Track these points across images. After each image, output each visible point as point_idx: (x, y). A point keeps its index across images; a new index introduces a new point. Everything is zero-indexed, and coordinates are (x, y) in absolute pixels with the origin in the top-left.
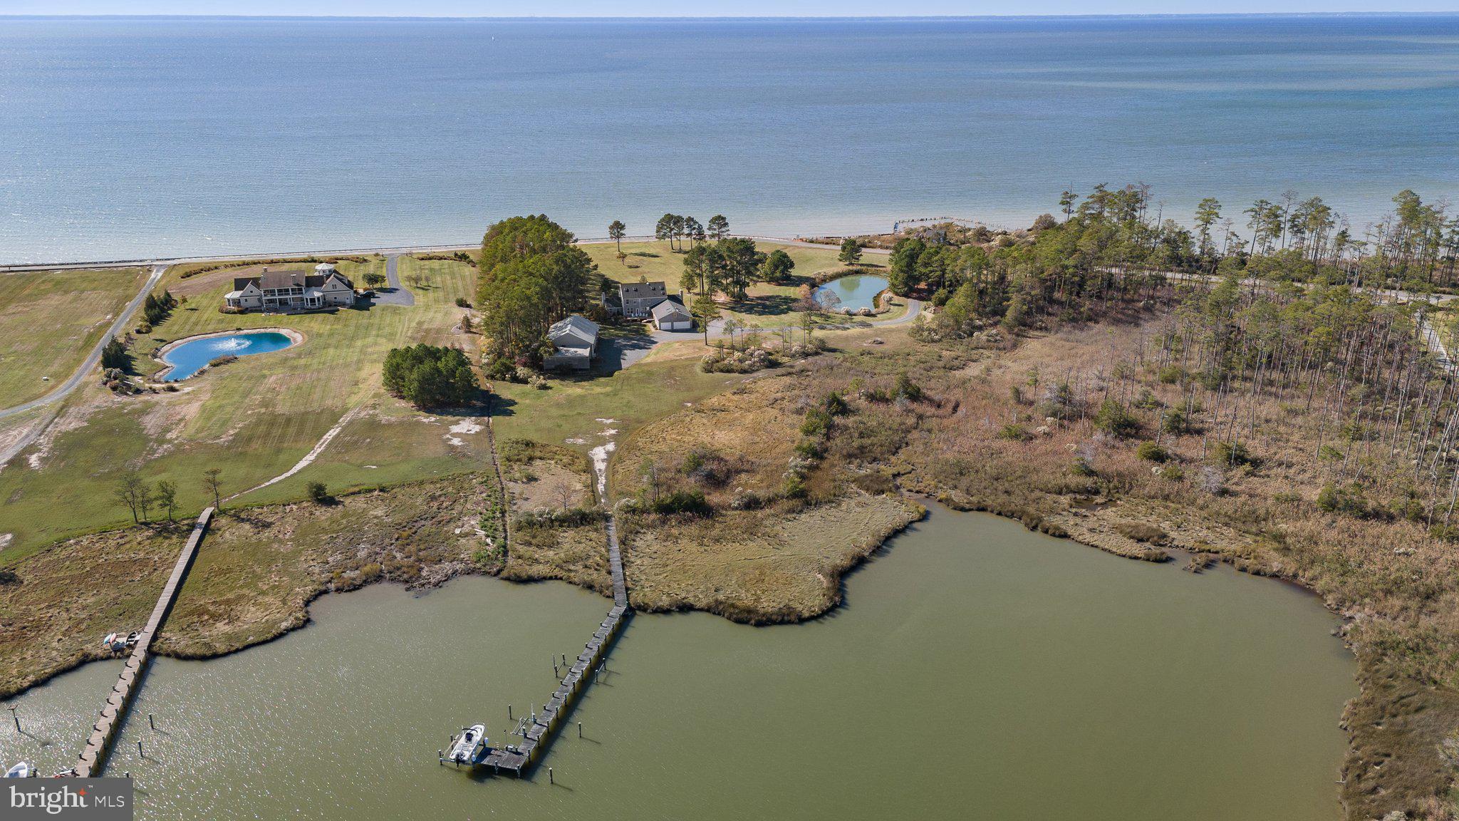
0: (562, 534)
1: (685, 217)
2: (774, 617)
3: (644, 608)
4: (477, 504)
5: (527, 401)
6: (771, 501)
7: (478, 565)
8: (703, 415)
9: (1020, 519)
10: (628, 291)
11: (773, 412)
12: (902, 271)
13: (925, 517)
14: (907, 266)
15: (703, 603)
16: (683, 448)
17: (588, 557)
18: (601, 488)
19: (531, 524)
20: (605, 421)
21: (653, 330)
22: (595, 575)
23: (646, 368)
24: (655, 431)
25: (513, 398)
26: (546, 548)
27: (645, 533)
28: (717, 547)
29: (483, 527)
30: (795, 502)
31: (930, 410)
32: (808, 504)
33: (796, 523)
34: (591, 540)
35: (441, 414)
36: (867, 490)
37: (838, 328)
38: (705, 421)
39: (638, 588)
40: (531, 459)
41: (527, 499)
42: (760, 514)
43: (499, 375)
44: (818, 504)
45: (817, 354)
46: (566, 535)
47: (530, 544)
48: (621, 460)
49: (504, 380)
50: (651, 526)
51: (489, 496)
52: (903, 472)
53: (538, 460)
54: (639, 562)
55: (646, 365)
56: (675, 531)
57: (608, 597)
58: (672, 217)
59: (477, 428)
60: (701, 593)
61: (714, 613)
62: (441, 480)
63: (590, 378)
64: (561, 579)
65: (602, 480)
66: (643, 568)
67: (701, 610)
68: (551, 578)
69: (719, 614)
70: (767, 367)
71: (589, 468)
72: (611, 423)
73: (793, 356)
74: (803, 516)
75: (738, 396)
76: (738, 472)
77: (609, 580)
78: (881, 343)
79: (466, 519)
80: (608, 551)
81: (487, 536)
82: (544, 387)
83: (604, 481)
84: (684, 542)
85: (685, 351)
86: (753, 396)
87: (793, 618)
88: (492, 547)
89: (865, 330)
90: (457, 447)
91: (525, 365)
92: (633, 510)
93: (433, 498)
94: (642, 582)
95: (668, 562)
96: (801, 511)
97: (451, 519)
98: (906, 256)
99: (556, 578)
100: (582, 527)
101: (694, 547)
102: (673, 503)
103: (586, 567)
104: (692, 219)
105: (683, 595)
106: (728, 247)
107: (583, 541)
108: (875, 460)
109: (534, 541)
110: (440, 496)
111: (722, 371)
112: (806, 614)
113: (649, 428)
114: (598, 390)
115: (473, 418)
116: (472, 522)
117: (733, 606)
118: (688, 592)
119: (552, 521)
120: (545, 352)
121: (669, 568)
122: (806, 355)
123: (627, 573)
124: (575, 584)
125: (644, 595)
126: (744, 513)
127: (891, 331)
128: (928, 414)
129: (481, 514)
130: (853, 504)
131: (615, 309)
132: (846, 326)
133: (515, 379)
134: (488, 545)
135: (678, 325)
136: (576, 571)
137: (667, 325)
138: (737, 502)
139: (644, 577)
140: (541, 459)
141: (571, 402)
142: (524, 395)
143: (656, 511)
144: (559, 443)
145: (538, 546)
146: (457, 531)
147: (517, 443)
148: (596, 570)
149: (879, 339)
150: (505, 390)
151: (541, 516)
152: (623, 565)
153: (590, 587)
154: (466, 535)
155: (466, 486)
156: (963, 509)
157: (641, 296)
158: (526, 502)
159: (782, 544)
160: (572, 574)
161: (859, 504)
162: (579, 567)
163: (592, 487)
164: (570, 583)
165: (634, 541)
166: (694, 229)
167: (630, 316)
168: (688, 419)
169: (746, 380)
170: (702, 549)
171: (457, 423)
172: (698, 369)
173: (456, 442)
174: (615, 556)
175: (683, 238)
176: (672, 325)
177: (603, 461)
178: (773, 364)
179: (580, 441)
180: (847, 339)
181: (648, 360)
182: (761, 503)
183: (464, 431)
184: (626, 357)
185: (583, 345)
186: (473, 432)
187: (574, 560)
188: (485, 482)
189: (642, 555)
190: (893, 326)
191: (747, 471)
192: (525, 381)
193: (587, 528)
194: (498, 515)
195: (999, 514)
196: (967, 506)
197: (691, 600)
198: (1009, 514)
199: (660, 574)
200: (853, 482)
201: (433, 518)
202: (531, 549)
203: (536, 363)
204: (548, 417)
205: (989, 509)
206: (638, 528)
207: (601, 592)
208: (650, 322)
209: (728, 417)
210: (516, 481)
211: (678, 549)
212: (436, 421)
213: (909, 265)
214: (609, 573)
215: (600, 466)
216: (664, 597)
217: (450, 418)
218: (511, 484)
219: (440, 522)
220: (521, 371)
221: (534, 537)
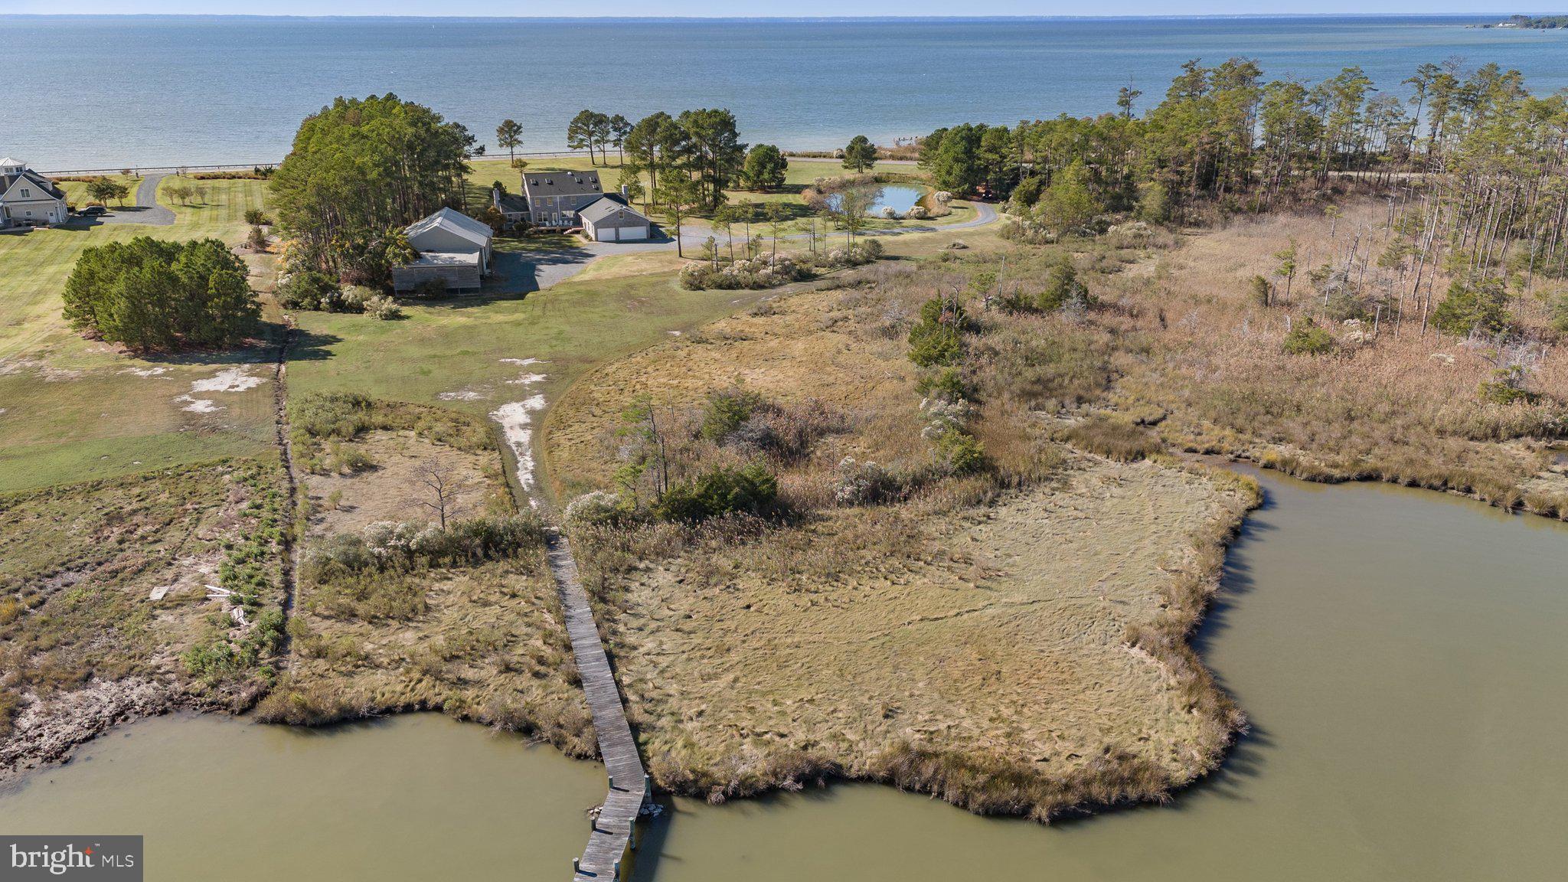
0: (436, 586)
1: (611, 115)
2: (1098, 791)
3: (697, 789)
4: (225, 525)
5: (361, 338)
6: (920, 482)
7: (197, 685)
8: (709, 347)
9: (1469, 490)
10: (536, 184)
11: (836, 340)
12: (957, 160)
13: (1264, 501)
14: (965, 153)
15: (869, 756)
16: (688, 399)
17: (512, 640)
18: (525, 477)
19: (354, 564)
20: (519, 362)
21: (585, 241)
22: (536, 693)
23: (582, 288)
24: (622, 374)
25: (331, 333)
26: (394, 624)
27: (648, 570)
28: (840, 593)
29: (230, 579)
30: (971, 484)
31: (1126, 323)
32: (1004, 485)
33: (997, 527)
34: (514, 596)
35: (181, 362)
36: (1108, 453)
37: (885, 234)
38: (717, 355)
39: (665, 722)
40: (362, 430)
41: (350, 509)
42: (905, 512)
43: (307, 300)
44: (1025, 484)
45: (868, 262)
46: (447, 585)
47: (351, 615)
48: (562, 424)
49: (317, 308)
50: (662, 553)
51: (259, 507)
52: (1151, 419)
53: (379, 432)
54: (650, 645)
55: (581, 283)
56: (722, 562)
57: (582, 757)
58: (592, 115)
59: (253, 382)
60: (849, 723)
61: (909, 789)
62: (146, 479)
63: (485, 302)
64: (438, 709)
65: (526, 463)
66: (664, 661)
67: (867, 780)
68: (408, 709)
69: (925, 791)
70: (796, 280)
71: (494, 440)
72: (530, 365)
73: (832, 266)
74: (1003, 511)
75: (763, 318)
76: (822, 433)
77: (579, 705)
78: (964, 247)
79: (187, 561)
80: (564, 620)
81: (237, 602)
82: (394, 316)
83: (530, 465)
84: (751, 584)
85: (644, 265)
86: (789, 318)
87: (1153, 790)
88: (248, 628)
89: (928, 234)
90: (202, 415)
91: (358, 282)
92: (615, 518)
93: (114, 518)
94: (673, 703)
95: (729, 640)
96: (992, 503)
97: (149, 564)
98: (962, 138)
99: (423, 707)
100: (489, 565)
101: (779, 596)
102: (706, 495)
103: (508, 669)
104: (622, 119)
105: (801, 736)
106: (696, 122)
107: (493, 598)
108: (1080, 400)
109: (361, 608)
110: (134, 512)
111: (720, 287)
112: (1181, 774)
113: (609, 370)
114: (500, 318)
115: (247, 366)
116: (204, 569)
117: (958, 762)
118: (811, 724)
119: (410, 553)
120: (396, 255)
121: (734, 657)
122: (853, 263)
123: (626, 680)
124: (479, 721)
125: (689, 745)
126: (869, 512)
127: (972, 234)
128: (1123, 327)
129: (229, 547)
130: (1095, 481)
131: (516, 214)
132: (896, 231)
133: (339, 306)
134: (234, 624)
135: (625, 232)
136: (479, 683)
137: (608, 233)
138: (848, 489)
139: (673, 688)
140: (385, 428)
141: (447, 336)
142: (358, 328)
143: (668, 517)
144: (426, 399)
145: (372, 620)
146: (157, 594)
147: (334, 399)
148: (537, 675)
149: (961, 241)
150: (315, 323)
151: (382, 542)
152: (611, 657)
153: (527, 730)
154: (181, 602)
155: (204, 488)
156: (1329, 480)
157: (561, 192)
158: (348, 516)
159: (990, 576)
160: (469, 694)
161: (1108, 480)
162: (488, 670)
163: (505, 476)
164: (466, 719)
165: (627, 589)
166: (625, 133)
167: (545, 225)
168: (682, 353)
169: (768, 297)
170: (805, 599)
171: (211, 375)
172: (676, 285)
173: (201, 407)
174: (585, 633)
175: (609, 147)
176: (617, 234)
177: (524, 427)
178: (804, 276)
179: (472, 395)
180: (906, 243)
181: (586, 277)
182: (900, 489)
183: (222, 388)
184: (541, 273)
185: (469, 248)
186: (241, 389)
187: (473, 653)
188: (252, 477)
189: (653, 625)
190: (971, 230)
191: (838, 431)
192: (359, 309)
193: (503, 565)
194: (274, 547)
195: (1413, 484)
196: (1337, 473)
197: (827, 751)
198: (1437, 483)
199: (716, 676)
200: (1067, 439)
201: (100, 564)
202: (354, 628)
203: (379, 279)
204: (403, 360)
205: (1386, 476)
206: (631, 558)
207: (559, 744)
208: (578, 232)
209: (758, 347)
210: (325, 473)
211: (743, 603)
212: (164, 374)
213: (968, 152)
214: (576, 682)
215: (517, 436)
216: (747, 747)
217: (196, 367)
218: (316, 480)
219: (114, 573)
220: (349, 292)
221: (362, 596)
